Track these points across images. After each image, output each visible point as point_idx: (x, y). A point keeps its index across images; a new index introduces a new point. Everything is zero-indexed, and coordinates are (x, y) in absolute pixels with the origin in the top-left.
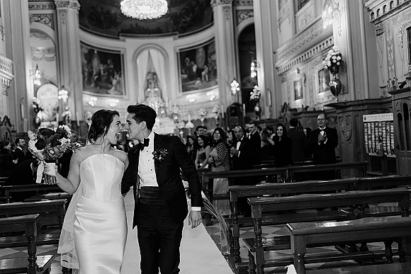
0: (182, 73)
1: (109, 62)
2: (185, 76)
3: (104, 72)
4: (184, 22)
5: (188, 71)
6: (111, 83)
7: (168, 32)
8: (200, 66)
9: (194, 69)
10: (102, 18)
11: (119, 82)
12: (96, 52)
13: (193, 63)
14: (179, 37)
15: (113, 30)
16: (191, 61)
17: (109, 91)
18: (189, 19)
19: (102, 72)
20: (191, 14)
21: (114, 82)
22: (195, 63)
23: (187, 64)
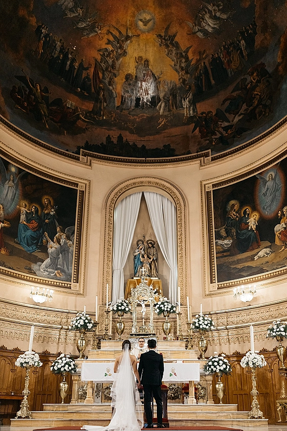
0: (219, 236)
1: (45, 201)
2: (227, 242)
3: (28, 220)
4: (226, 129)
5: (234, 231)
6: (44, 249)
7: (189, 153)
8: (268, 213)
9: (253, 222)
10: (44, 110)
11: (64, 250)
12: (13, 169)
13: (249, 210)
14: (213, 159)
15: (66, 138)
16: (242, 205)
17: (35, 267)
18: (237, 119)
19: (23, 217)
20: (244, 106)
21: (53, 247)
22: (254, 209)
23: (233, 214)
